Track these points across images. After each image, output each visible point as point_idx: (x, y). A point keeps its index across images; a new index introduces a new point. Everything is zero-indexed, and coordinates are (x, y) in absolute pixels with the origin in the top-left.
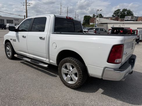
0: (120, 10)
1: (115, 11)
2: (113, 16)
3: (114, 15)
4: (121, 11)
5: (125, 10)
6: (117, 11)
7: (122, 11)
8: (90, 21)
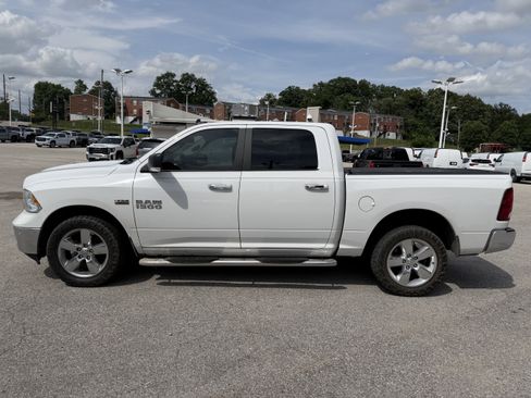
0: (173, 75)
1: (159, 79)
2: (153, 92)
3: (158, 92)
4: (178, 78)
5: (188, 78)
6: (163, 77)
7: (182, 81)
8: (69, 105)
